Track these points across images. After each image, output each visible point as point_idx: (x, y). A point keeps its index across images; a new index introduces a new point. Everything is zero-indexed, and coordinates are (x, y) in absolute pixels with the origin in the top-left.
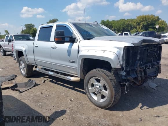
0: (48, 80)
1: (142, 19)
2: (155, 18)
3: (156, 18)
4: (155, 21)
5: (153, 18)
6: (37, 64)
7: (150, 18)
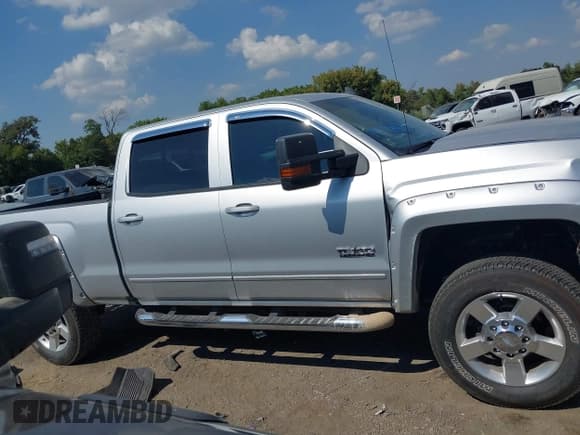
0: (181, 352)
1: (331, 83)
2: (367, 76)
3: (371, 76)
4: (369, 86)
5: (362, 76)
6: (135, 295)
7: (354, 77)
